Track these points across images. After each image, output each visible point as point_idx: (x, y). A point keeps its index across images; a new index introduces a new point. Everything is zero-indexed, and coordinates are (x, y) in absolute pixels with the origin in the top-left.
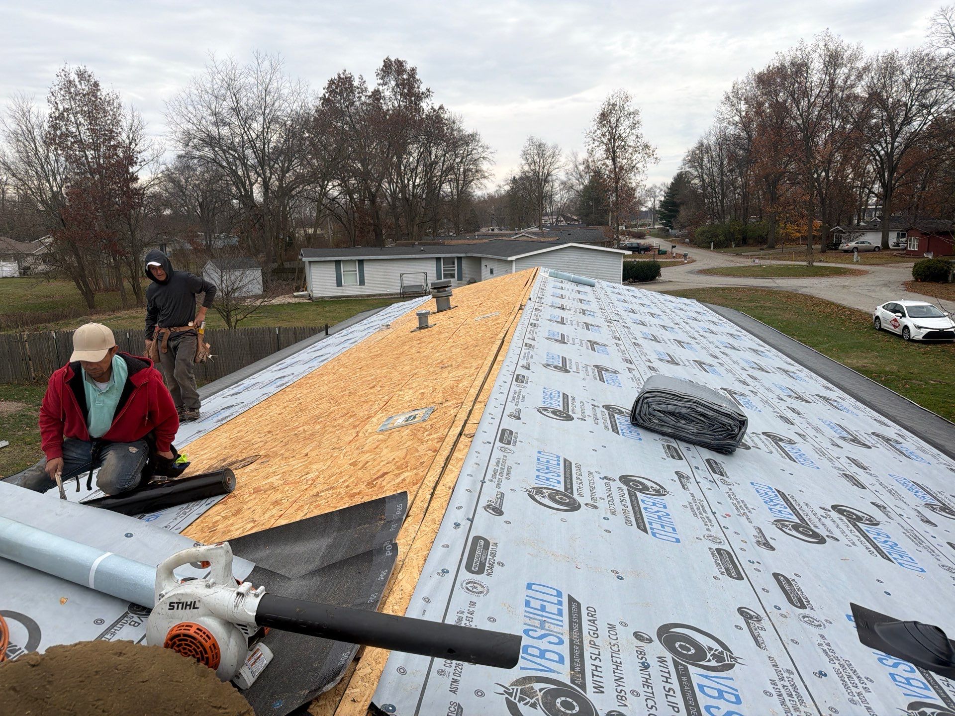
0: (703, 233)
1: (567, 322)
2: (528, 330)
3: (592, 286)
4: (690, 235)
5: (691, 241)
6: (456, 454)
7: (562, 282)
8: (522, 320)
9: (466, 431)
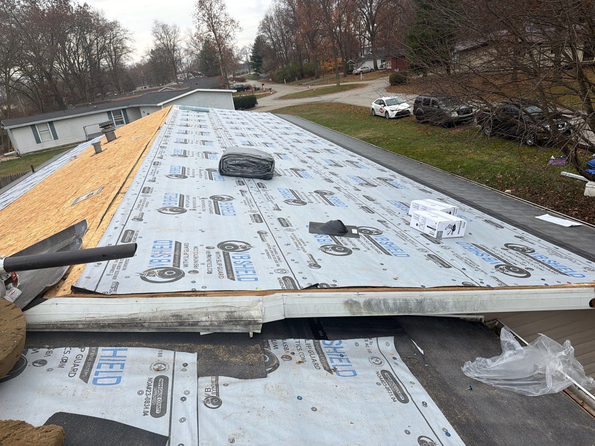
0: (278, 74)
1: (189, 133)
2: (163, 140)
3: (208, 112)
4: (271, 76)
5: (273, 80)
6: (116, 202)
7: (188, 112)
8: (160, 135)
9: (122, 191)
